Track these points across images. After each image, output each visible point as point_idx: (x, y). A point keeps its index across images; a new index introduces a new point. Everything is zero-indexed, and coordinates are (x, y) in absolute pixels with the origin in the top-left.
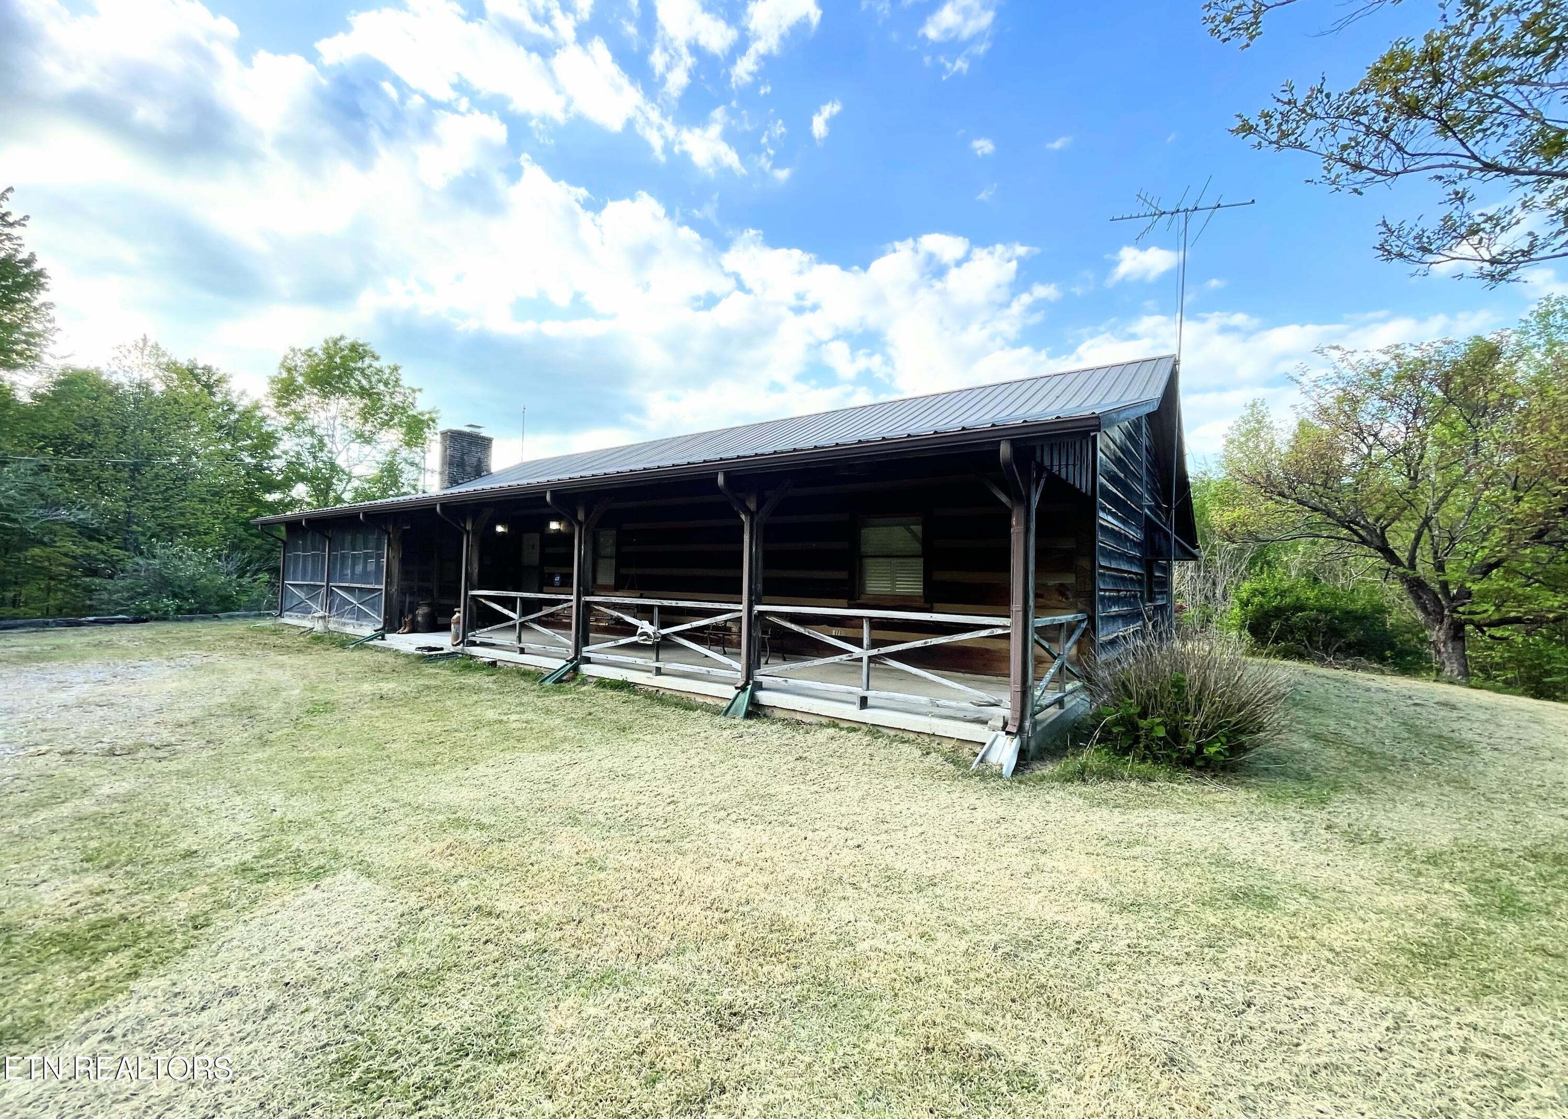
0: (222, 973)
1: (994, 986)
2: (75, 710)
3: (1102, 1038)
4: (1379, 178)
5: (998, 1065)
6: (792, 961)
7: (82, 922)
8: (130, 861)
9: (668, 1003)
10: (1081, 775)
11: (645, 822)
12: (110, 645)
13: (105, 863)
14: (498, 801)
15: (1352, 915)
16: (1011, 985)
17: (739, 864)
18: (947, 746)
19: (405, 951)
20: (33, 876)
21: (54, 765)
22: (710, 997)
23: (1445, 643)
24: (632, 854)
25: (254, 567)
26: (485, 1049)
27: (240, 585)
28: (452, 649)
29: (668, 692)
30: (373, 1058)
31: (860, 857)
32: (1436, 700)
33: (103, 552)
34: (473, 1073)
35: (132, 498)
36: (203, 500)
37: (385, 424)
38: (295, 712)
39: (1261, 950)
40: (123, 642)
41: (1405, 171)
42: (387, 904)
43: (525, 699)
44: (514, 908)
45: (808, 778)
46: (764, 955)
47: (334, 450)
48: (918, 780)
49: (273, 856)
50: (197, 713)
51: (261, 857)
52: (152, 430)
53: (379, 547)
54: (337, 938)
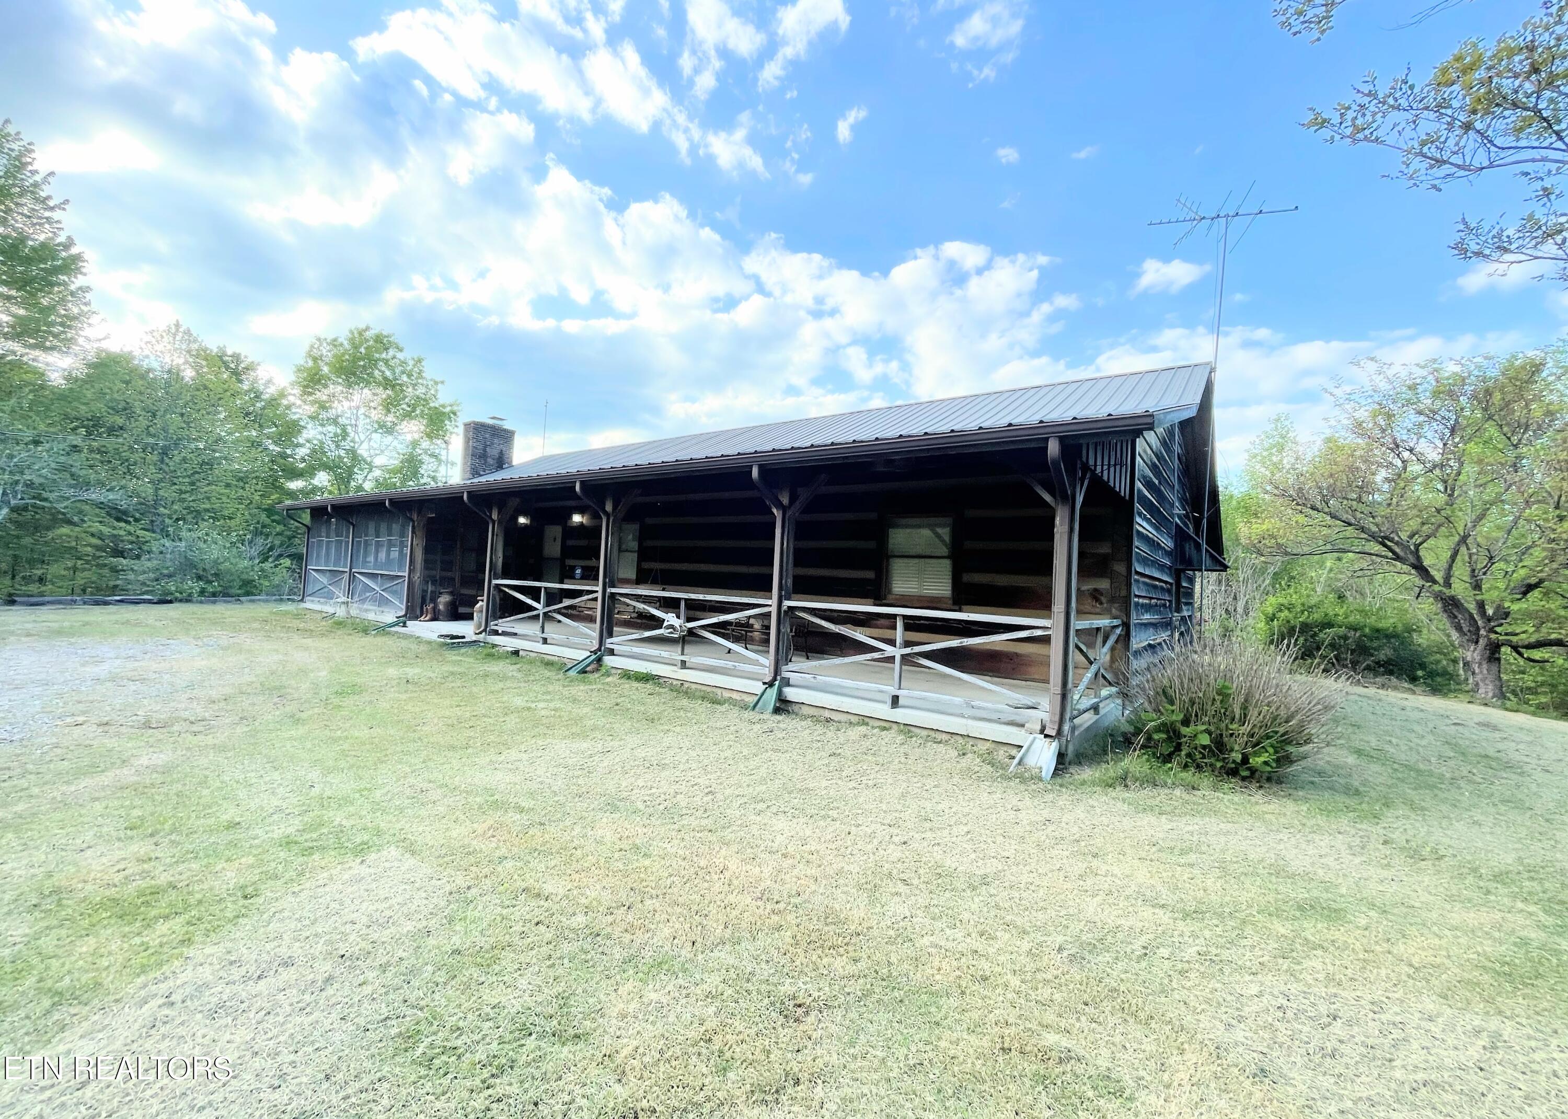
0: (276, 943)
1: (1064, 988)
2: (108, 684)
3: (1186, 1046)
4: (1462, 173)
5: (1080, 1069)
6: (852, 954)
7: (131, 888)
8: (174, 830)
9: (730, 991)
10: (1124, 780)
11: (684, 811)
12: (138, 624)
13: (150, 831)
14: (534, 786)
15: (1426, 931)
16: (1083, 988)
17: (785, 856)
18: (983, 747)
19: (457, 928)
20: (79, 841)
21: (91, 735)
22: (771, 988)
23: (1480, 664)
24: (675, 842)
25: (275, 553)
26: (548, 1029)
27: (262, 570)
28: (474, 638)
29: (694, 686)
30: (435, 1033)
31: (907, 853)
32: (1476, 720)
33: (130, 533)
34: (539, 1053)
35: (160, 481)
36: (228, 485)
37: (408, 415)
38: (324, 693)
39: (1338, 963)
40: (151, 621)
41: (1491, 166)
42: (434, 881)
43: (551, 688)
44: (562, 892)
45: (844, 774)
46: (822, 946)
47: (357, 439)
48: (956, 780)
49: (315, 830)
50: (228, 690)
51: (304, 830)
52: (182, 415)
53: (403, 535)
54: (388, 913)
